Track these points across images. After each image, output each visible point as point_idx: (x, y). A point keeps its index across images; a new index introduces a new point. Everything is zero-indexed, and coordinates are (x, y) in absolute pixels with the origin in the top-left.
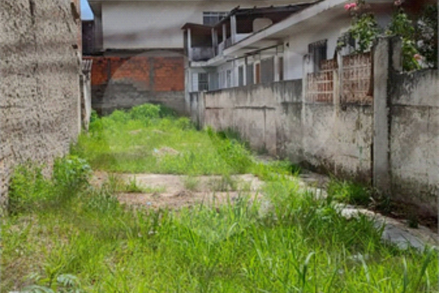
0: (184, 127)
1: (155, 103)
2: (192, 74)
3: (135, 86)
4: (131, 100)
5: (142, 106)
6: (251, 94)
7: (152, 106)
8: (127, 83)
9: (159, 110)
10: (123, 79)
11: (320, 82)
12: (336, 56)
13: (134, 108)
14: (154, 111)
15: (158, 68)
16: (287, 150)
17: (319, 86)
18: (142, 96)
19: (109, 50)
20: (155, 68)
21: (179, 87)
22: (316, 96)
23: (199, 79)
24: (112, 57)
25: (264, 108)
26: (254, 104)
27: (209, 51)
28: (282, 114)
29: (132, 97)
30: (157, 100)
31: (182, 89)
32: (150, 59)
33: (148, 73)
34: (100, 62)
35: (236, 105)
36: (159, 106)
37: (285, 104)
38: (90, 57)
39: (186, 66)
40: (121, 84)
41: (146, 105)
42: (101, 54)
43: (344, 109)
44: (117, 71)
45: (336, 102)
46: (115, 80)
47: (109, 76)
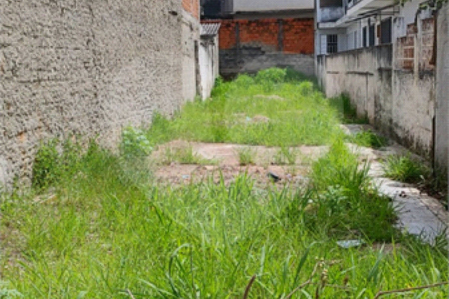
0: (305, 92)
1: (282, 67)
2: (320, 35)
3: (263, 49)
4: (258, 65)
5: (267, 71)
6: (358, 58)
7: (279, 70)
8: (255, 46)
9: (285, 74)
10: (251, 44)
11: (406, 47)
12: (416, 20)
13: (259, 72)
14: (281, 76)
15: (287, 30)
16: (381, 120)
17: (406, 51)
18: (270, 59)
19: (239, 13)
20: (284, 31)
21: (307, 50)
22: (403, 62)
23: (328, 41)
24: (241, 20)
25: (366, 74)
26: (361, 70)
27: (339, 11)
28: (378, 81)
29: (260, 61)
30: (285, 63)
31: (312, 51)
32: (278, 22)
33: (276, 35)
34: (228, 26)
35: (348, 70)
36: (285, 69)
37: (380, 70)
38: (219, 20)
39: (316, 28)
40: (250, 48)
41: (273, 69)
42: (231, 17)
43: (421, 77)
44: (244, 34)
45: (416, 70)
46: (243, 44)
47: (238, 40)
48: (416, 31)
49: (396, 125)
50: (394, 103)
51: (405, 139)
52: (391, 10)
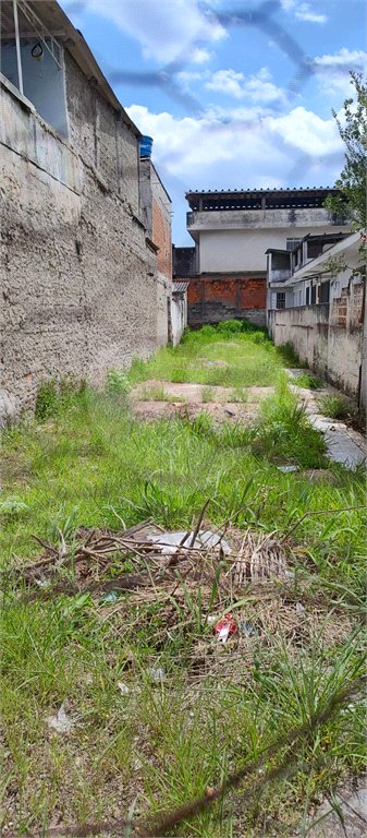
0: (257, 341)
1: (239, 319)
2: (271, 293)
3: (224, 304)
4: (219, 317)
5: (227, 322)
6: (301, 314)
7: (236, 322)
8: (217, 301)
9: (241, 325)
10: (214, 299)
11: (340, 307)
12: (349, 284)
13: (220, 323)
14: (238, 326)
15: (244, 289)
16: (318, 366)
17: (340, 310)
18: (229, 313)
19: (204, 273)
20: (241, 289)
21: (260, 305)
22: (337, 319)
23: (277, 298)
24: (205, 279)
25: (308, 328)
26: (303, 324)
27: (287, 273)
28: (317, 334)
29: (220, 314)
30: (242, 316)
31: (265, 308)
32: (237, 281)
33: (235, 293)
34: (196, 284)
35: (293, 324)
36: (242, 321)
37: (319, 325)
38: (188, 279)
39: (267, 287)
40: (213, 303)
41: (231, 321)
42: (198, 277)
43: (352, 333)
44: (209, 291)
45: (348, 326)
46: (207, 299)
47: (203, 296)
48: (349, 294)
49: (331, 371)
50: (330, 352)
51: (337, 382)
52: (330, 274)
